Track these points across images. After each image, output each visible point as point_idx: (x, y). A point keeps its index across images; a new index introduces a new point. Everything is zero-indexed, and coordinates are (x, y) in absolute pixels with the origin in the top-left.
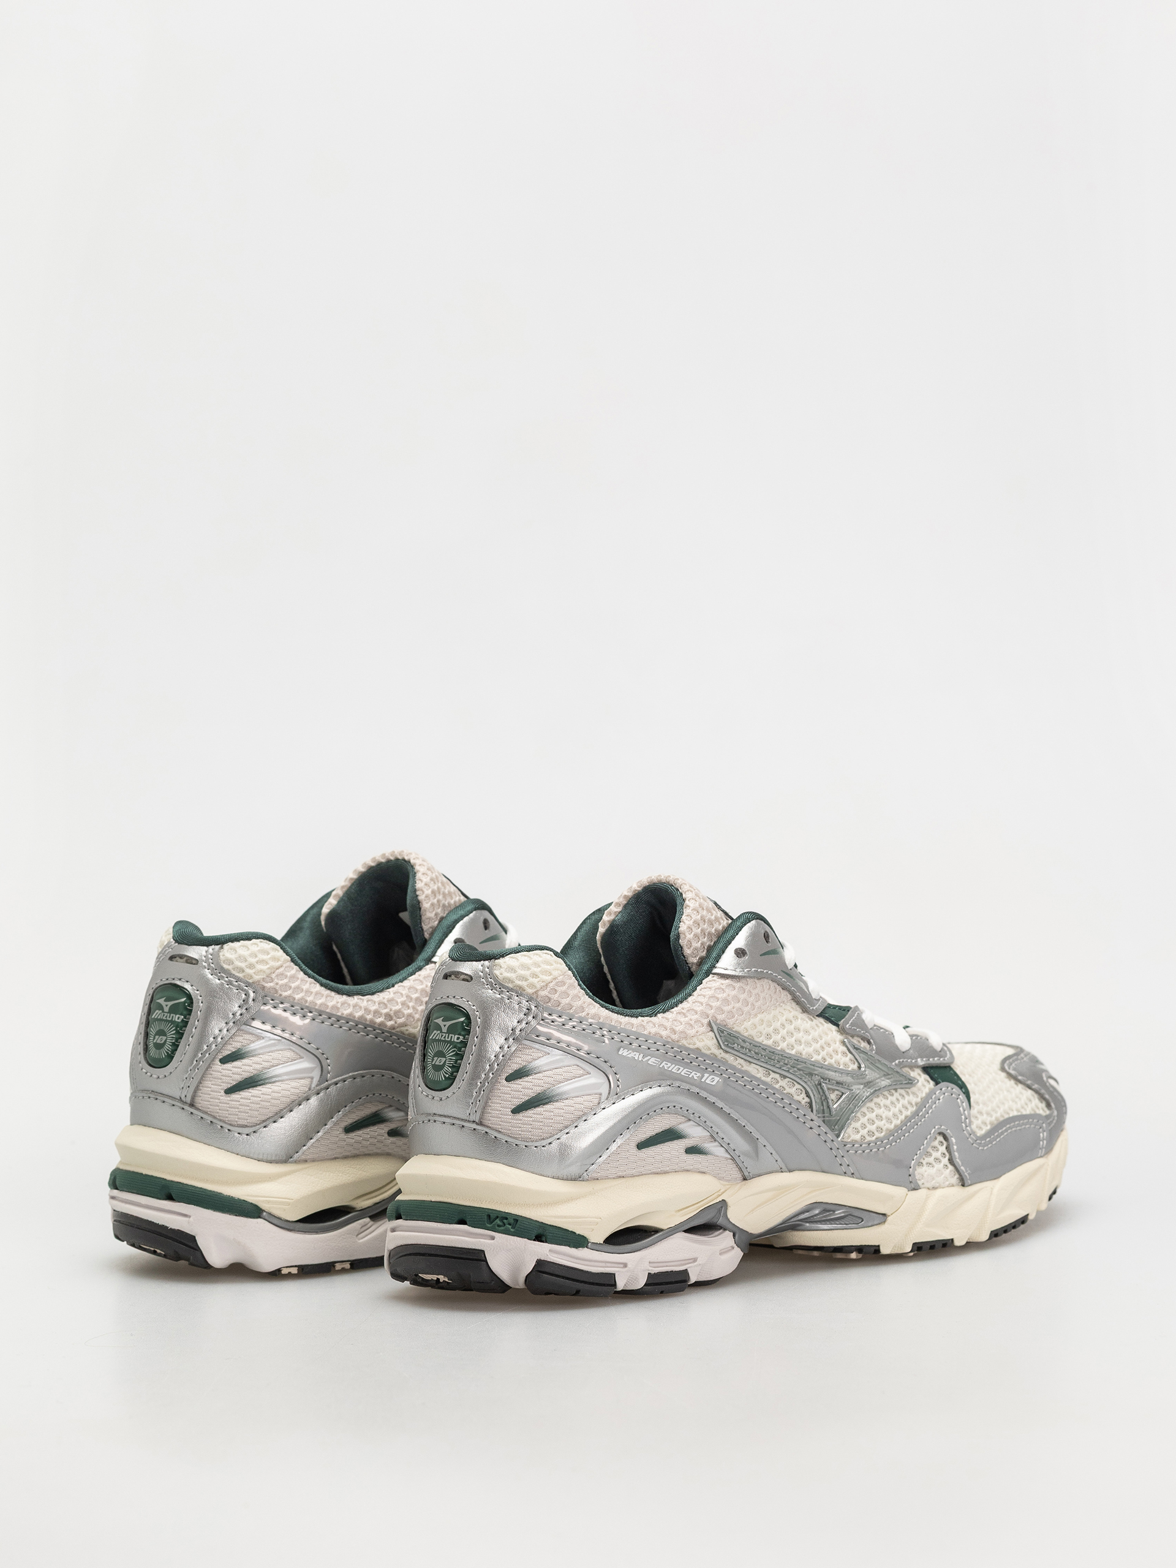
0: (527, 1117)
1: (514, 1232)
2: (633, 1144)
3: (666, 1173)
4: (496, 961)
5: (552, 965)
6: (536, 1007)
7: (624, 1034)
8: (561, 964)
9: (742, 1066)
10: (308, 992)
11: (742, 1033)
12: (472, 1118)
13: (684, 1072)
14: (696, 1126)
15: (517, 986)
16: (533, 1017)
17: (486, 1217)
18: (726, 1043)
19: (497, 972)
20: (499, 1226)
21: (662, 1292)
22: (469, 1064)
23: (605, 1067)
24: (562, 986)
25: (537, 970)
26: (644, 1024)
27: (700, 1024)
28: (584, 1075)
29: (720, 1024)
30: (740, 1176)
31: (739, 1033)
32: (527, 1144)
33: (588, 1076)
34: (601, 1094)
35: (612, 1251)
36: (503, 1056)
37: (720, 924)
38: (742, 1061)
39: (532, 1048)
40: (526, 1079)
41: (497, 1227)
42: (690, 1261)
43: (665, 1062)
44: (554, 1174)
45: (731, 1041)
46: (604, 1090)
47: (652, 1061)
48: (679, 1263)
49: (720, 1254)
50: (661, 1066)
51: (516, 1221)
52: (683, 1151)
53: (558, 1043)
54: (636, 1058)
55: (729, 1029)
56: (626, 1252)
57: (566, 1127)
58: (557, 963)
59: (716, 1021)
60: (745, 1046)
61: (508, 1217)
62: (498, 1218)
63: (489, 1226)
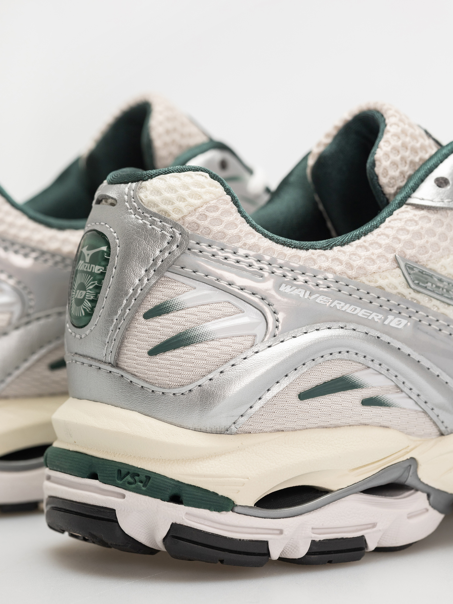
0: (165, 360)
1: (145, 491)
2: (294, 394)
3: (336, 427)
4: (144, 183)
5: (204, 187)
6: (180, 234)
7: (287, 269)
8: (216, 187)
9: (438, 309)
10: (11, 225)
11: (439, 271)
12: (109, 359)
13: (361, 312)
14: (376, 374)
15: (163, 211)
16: (178, 246)
17: (116, 472)
18: (416, 282)
19: (142, 195)
20: (130, 483)
21: (330, 562)
22: (106, 297)
23: (262, 304)
24: (214, 211)
25: (185, 193)
26: (314, 257)
27: (384, 260)
28: (235, 313)
29: (409, 260)
30: (434, 431)
31: (434, 271)
32: (164, 391)
33: (241, 314)
34: (255, 336)
35: (264, 516)
36: (141, 290)
37: (427, 152)
38: (437, 303)
39: (175, 281)
40: (166, 316)
41: (127, 485)
42: (370, 526)
43: (337, 301)
44: (196, 426)
45: (424, 279)
46: (260, 330)
47: (321, 300)
48: (355, 528)
49: (409, 518)
50: (332, 306)
51: (148, 478)
52: (359, 403)
53: (207, 276)
54: (301, 296)
55: (422, 266)
56: (283, 516)
57: (210, 372)
58: (211, 185)
59: (405, 256)
60: (441, 285)
61: (140, 473)
62: (130, 474)
63: (119, 482)
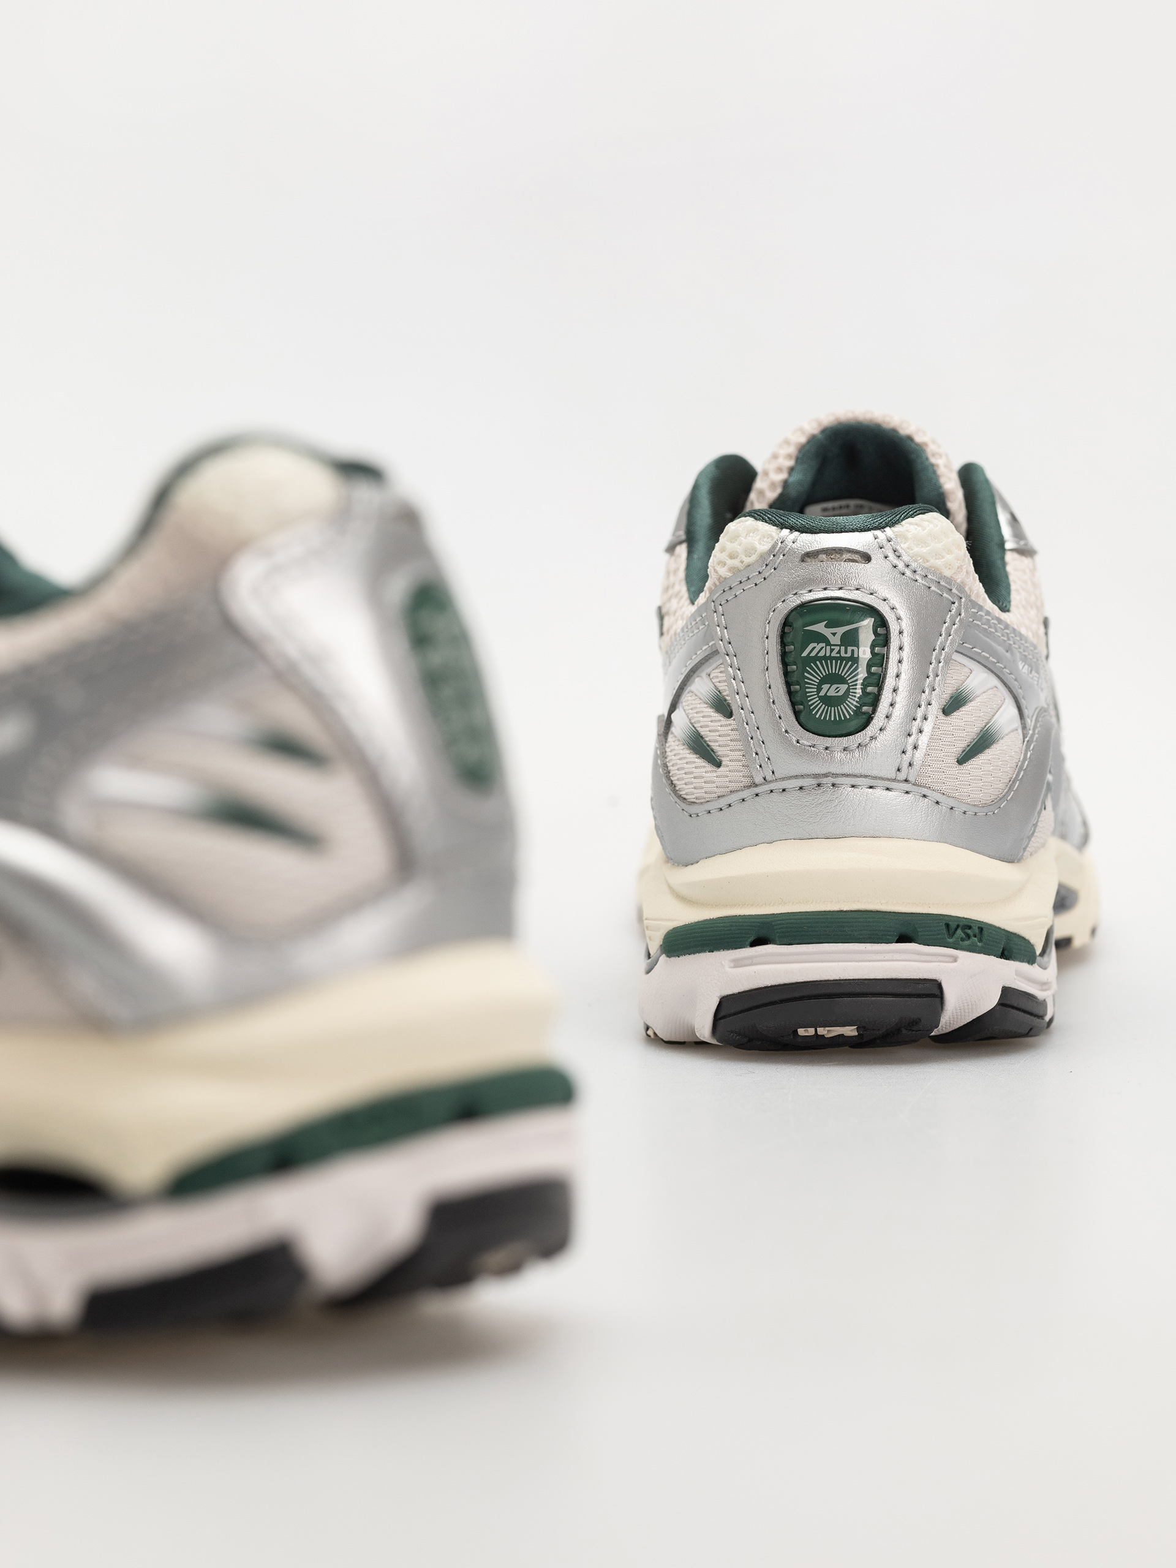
0: (976, 768)
1: (982, 948)
17: (944, 927)
19: (903, 546)
20: (963, 940)
39: (957, 663)
40: (964, 709)
41: (961, 942)
51: (981, 929)
61: (971, 926)
62: (960, 928)
63: (951, 940)
